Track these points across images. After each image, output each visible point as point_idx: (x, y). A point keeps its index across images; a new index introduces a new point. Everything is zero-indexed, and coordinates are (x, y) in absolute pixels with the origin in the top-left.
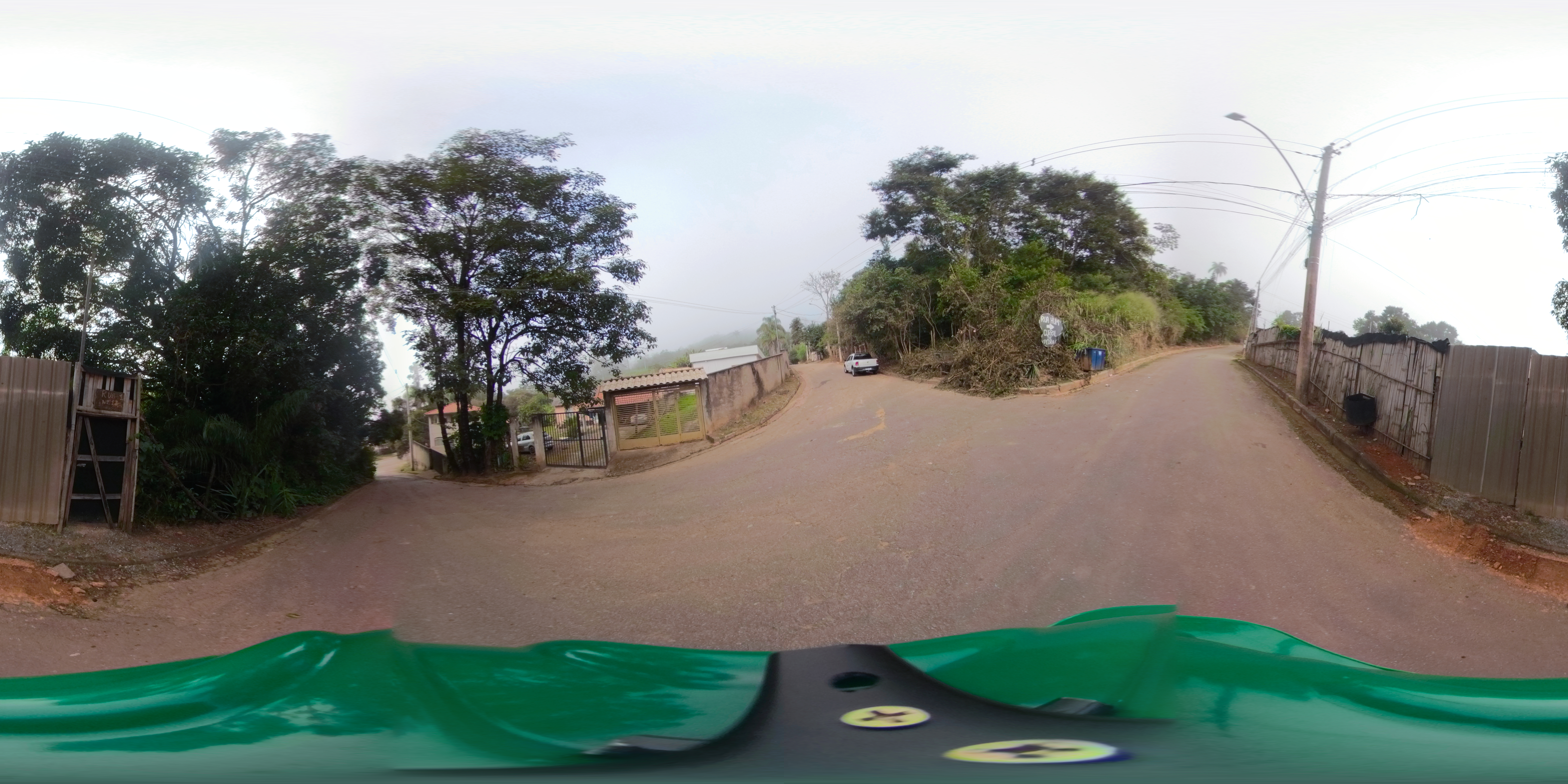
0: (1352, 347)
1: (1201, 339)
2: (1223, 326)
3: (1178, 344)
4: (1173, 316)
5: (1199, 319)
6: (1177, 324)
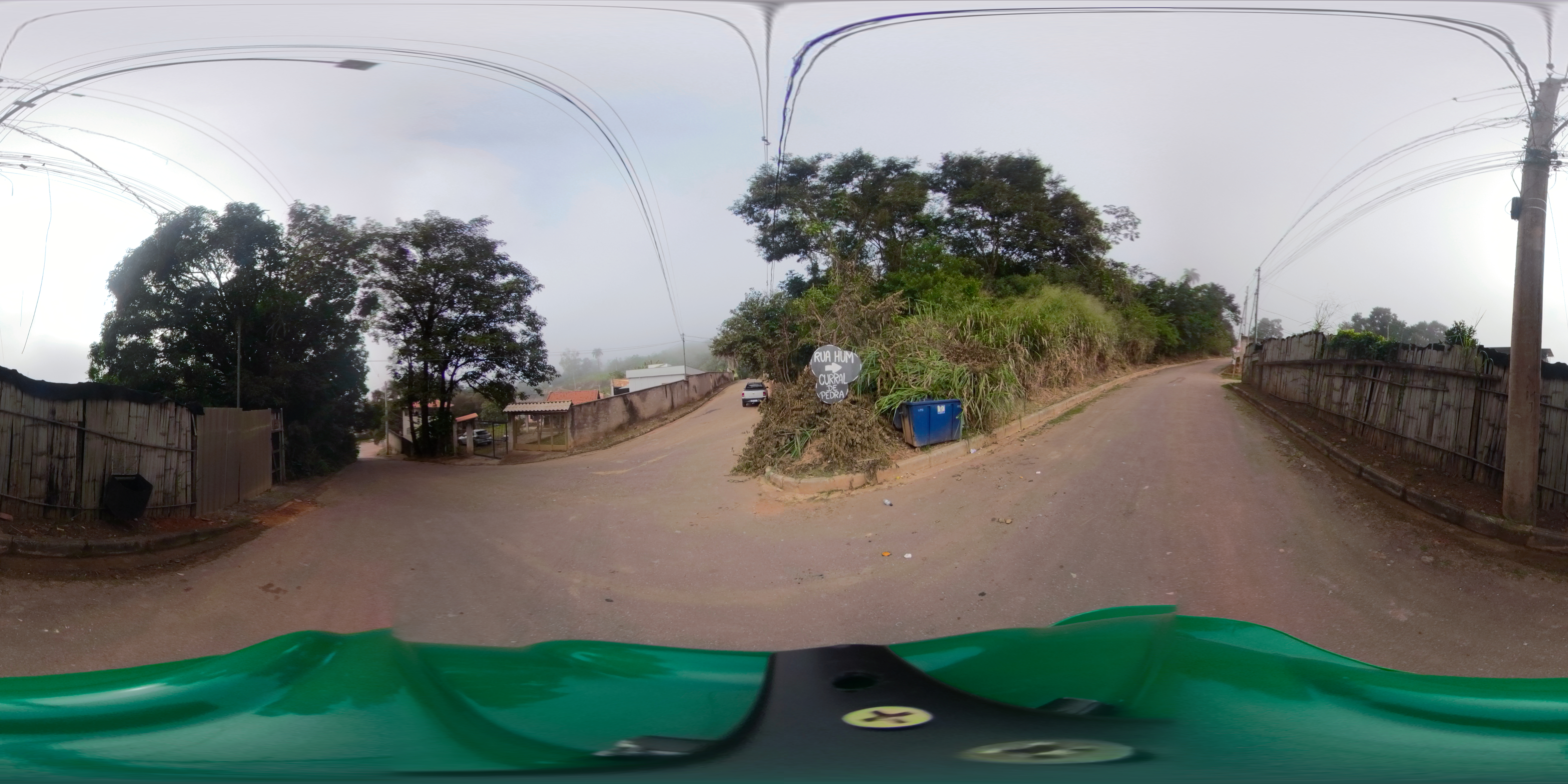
1: (1176, 354)
2: (1200, 336)
4: (1138, 326)
5: (1173, 330)
6: (1144, 337)
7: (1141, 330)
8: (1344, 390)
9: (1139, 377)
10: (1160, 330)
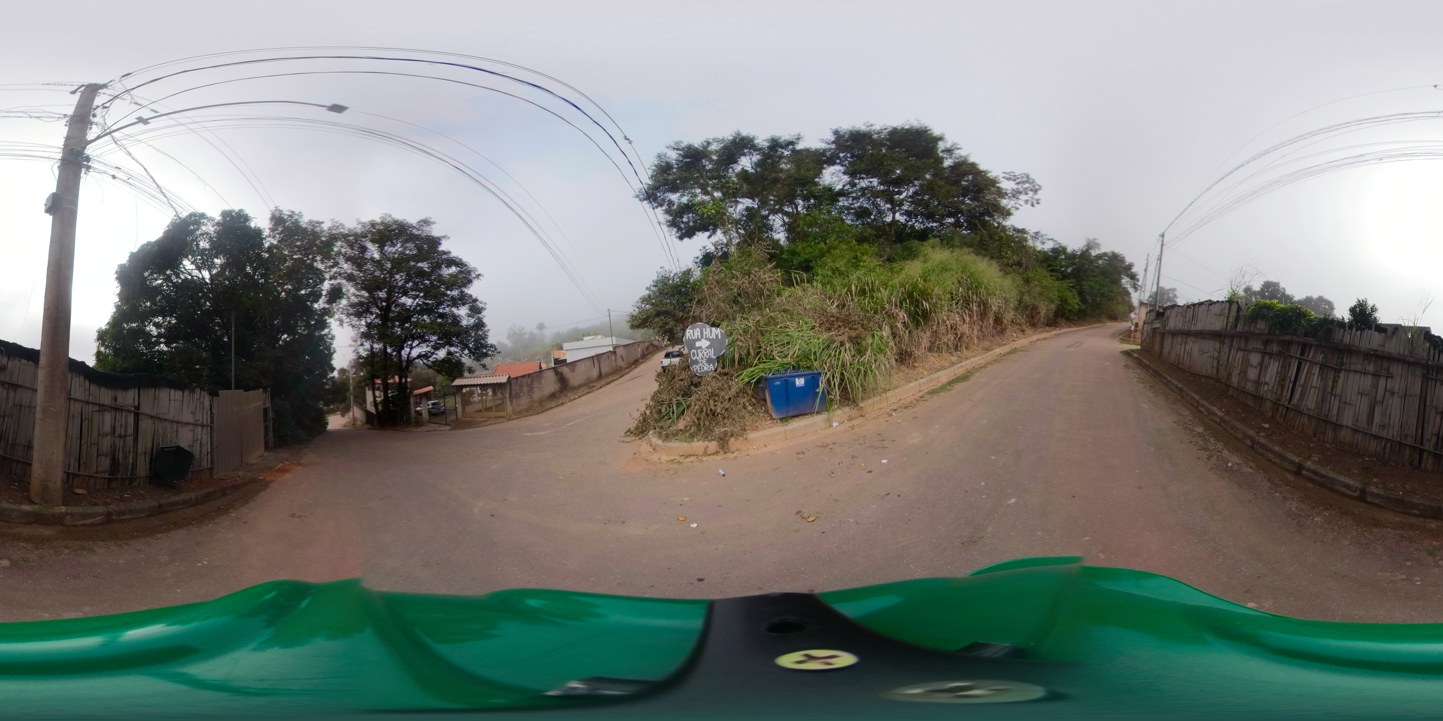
2: (1100, 302)
3: (1047, 326)
4: (1038, 289)
5: (1073, 295)
6: (1044, 300)
7: (1040, 294)
8: (1262, 367)
9: (1038, 340)
10: (1060, 294)
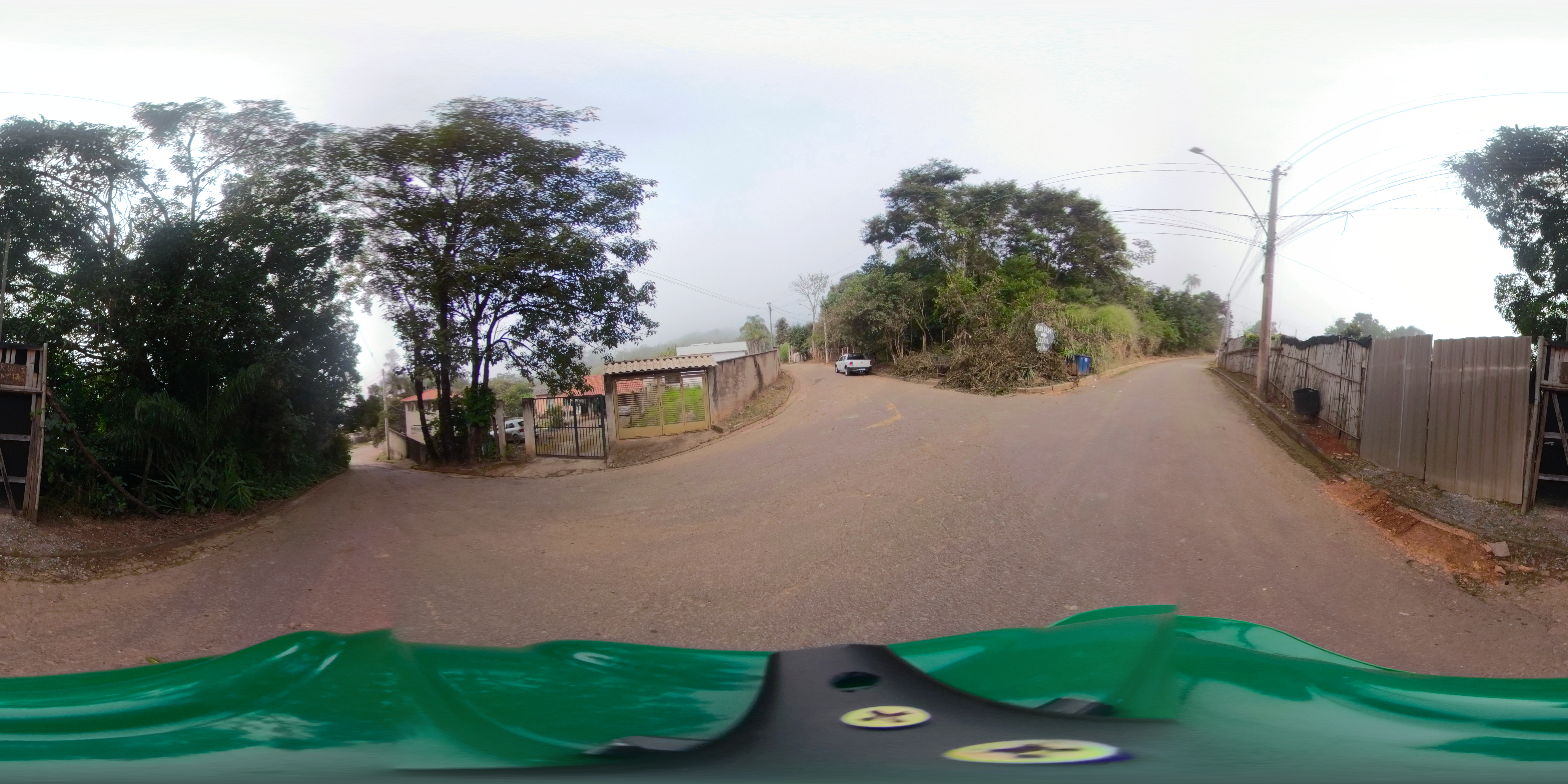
0: (1302, 349)
1: (1176, 350)
2: (1197, 336)
3: (1154, 354)
4: (1150, 327)
5: (1175, 331)
6: (1154, 335)
7: (1152, 330)
9: (1151, 365)
10: (1166, 331)
